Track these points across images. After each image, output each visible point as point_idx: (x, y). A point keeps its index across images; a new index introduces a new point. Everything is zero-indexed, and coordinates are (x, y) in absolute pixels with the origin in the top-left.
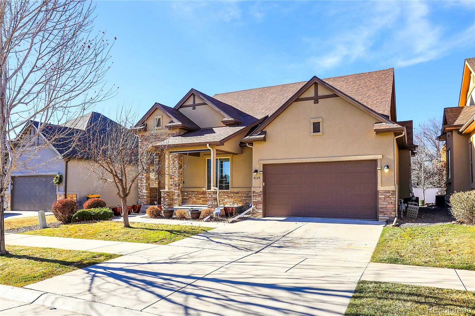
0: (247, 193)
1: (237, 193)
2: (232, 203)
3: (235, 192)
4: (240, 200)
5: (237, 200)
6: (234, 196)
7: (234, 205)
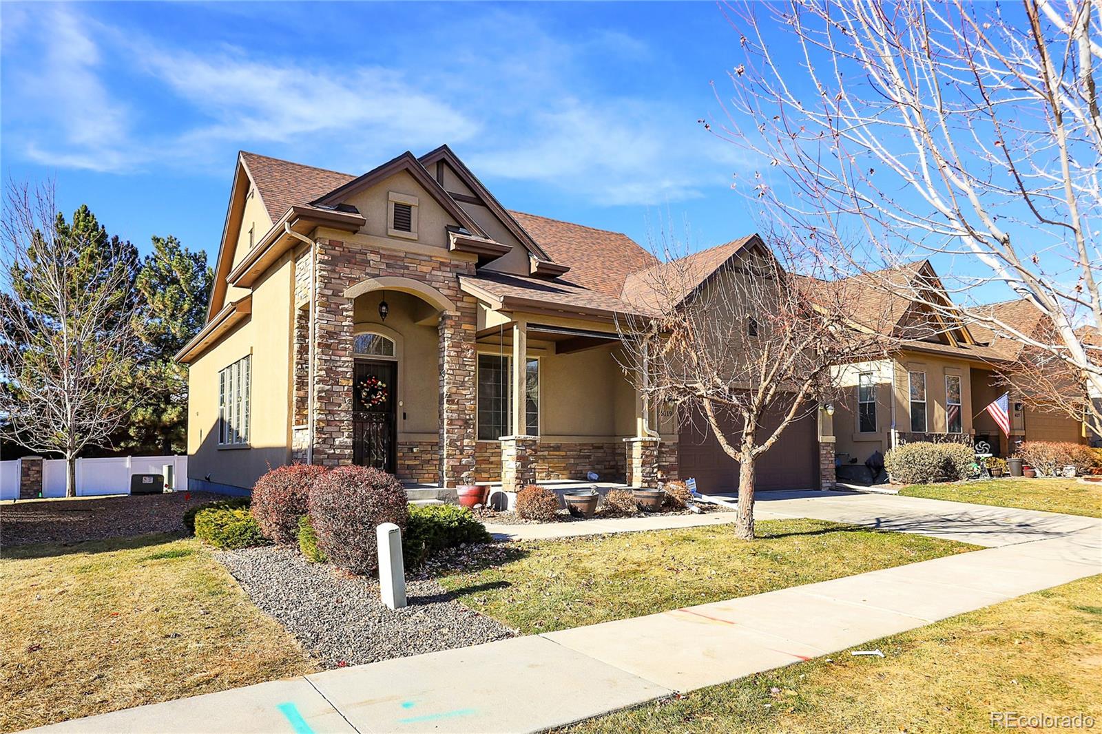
0: (579, 447)
1: (557, 448)
2: (544, 474)
3: (552, 445)
4: (563, 465)
5: (557, 465)
6: (549, 457)
7: (550, 479)
